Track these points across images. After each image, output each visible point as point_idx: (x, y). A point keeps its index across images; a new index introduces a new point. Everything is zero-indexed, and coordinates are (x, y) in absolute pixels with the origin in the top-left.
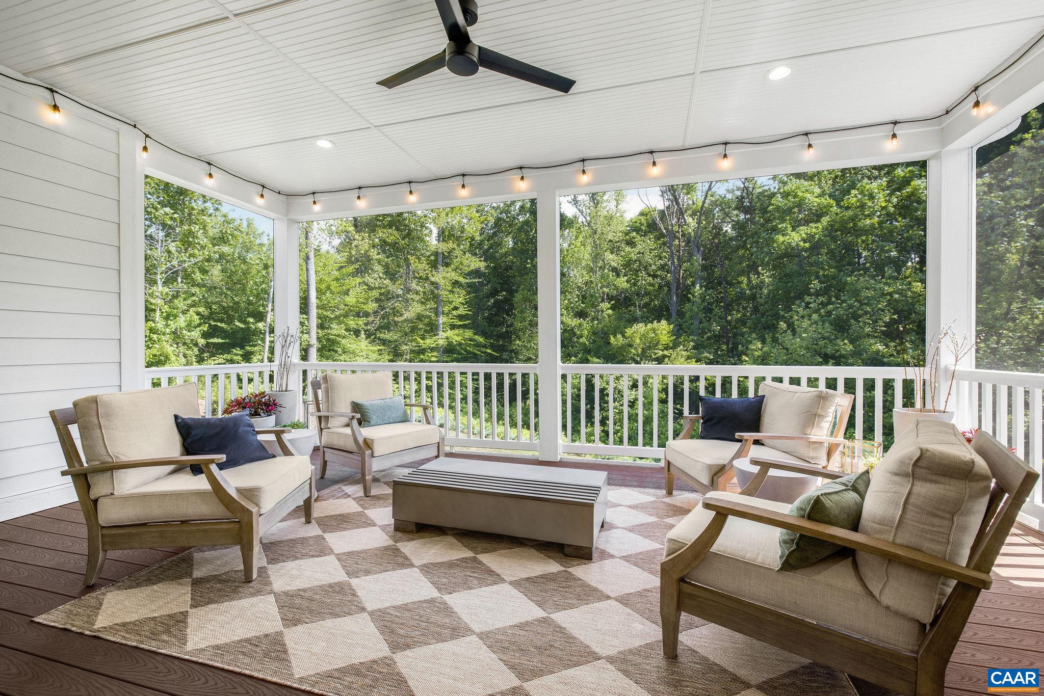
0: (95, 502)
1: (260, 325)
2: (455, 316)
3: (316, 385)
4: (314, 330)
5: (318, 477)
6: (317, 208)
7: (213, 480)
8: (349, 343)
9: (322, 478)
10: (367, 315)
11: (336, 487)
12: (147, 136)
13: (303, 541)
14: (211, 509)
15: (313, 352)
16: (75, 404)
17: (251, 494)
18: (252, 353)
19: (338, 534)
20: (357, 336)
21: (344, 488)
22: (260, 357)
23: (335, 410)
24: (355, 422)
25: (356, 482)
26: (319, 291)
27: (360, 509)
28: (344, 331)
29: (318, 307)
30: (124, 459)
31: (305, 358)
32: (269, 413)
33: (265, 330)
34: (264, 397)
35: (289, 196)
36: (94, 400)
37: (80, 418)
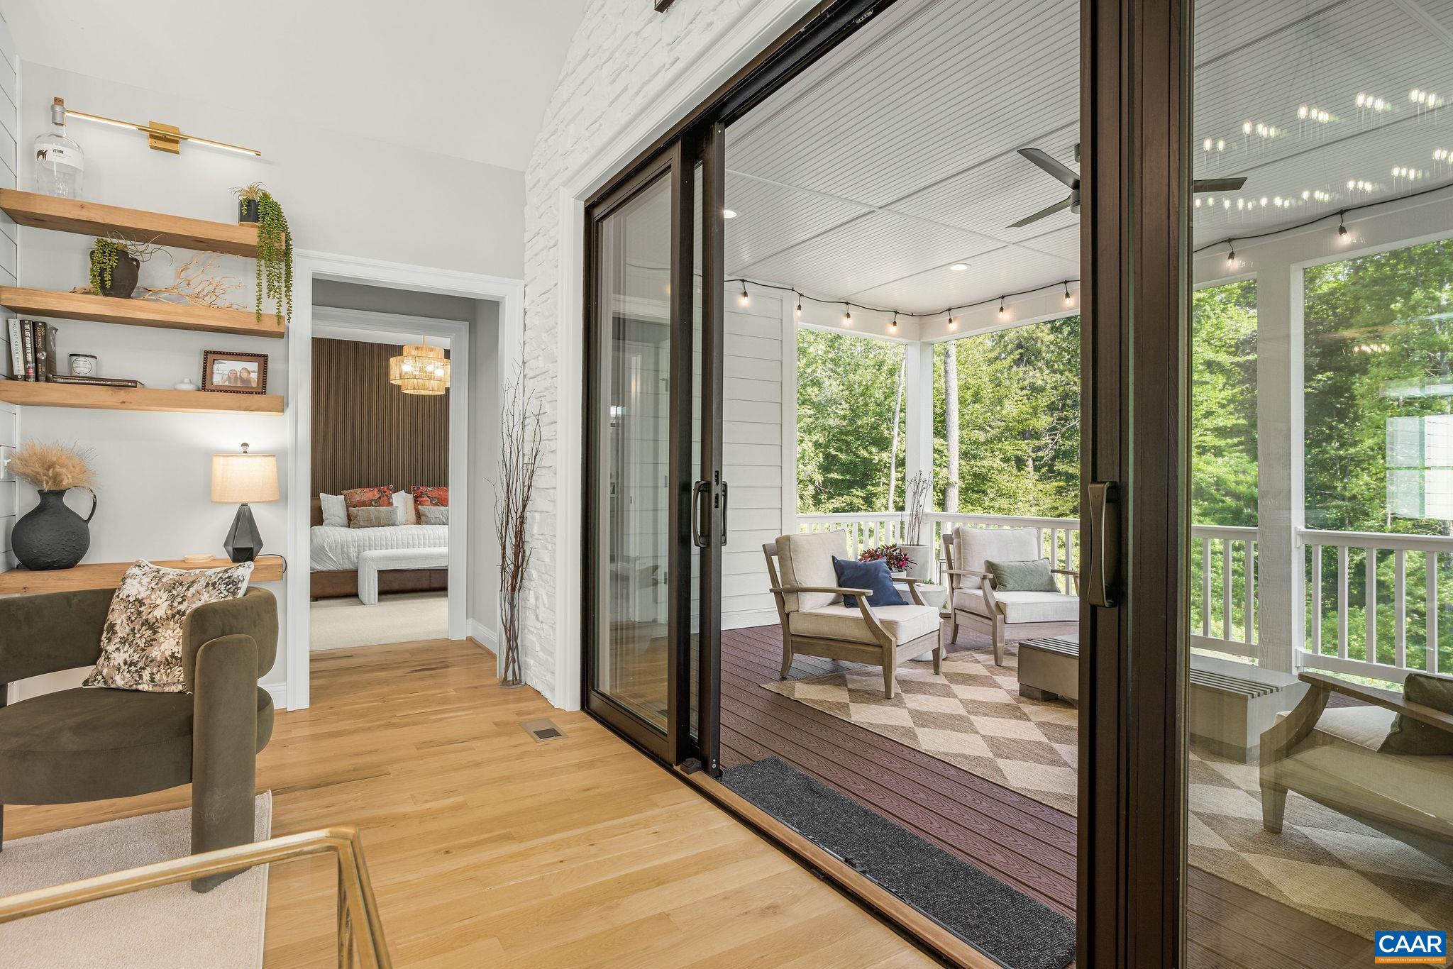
0: (788, 615)
1: (885, 455)
2: (1207, 430)
3: (948, 540)
4: (955, 463)
5: (949, 642)
6: (953, 327)
7: (865, 612)
8: (1006, 479)
9: (953, 643)
10: (1036, 435)
11: (967, 653)
12: (801, 295)
13: (931, 685)
14: (862, 634)
15: (954, 496)
16: (777, 541)
17: (891, 625)
18: (874, 495)
19: (963, 687)
20: (1019, 469)
21: (974, 655)
22: (884, 501)
23: (968, 568)
24: (987, 584)
25: (989, 653)
26: (962, 402)
27: (989, 674)
28: (999, 462)
29: (962, 427)
30: (805, 586)
31: (942, 504)
32: (900, 568)
33: (890, 463)
34: (895, 550)
35: (921, 316)
36: (788, 538)
37: (780, 551)
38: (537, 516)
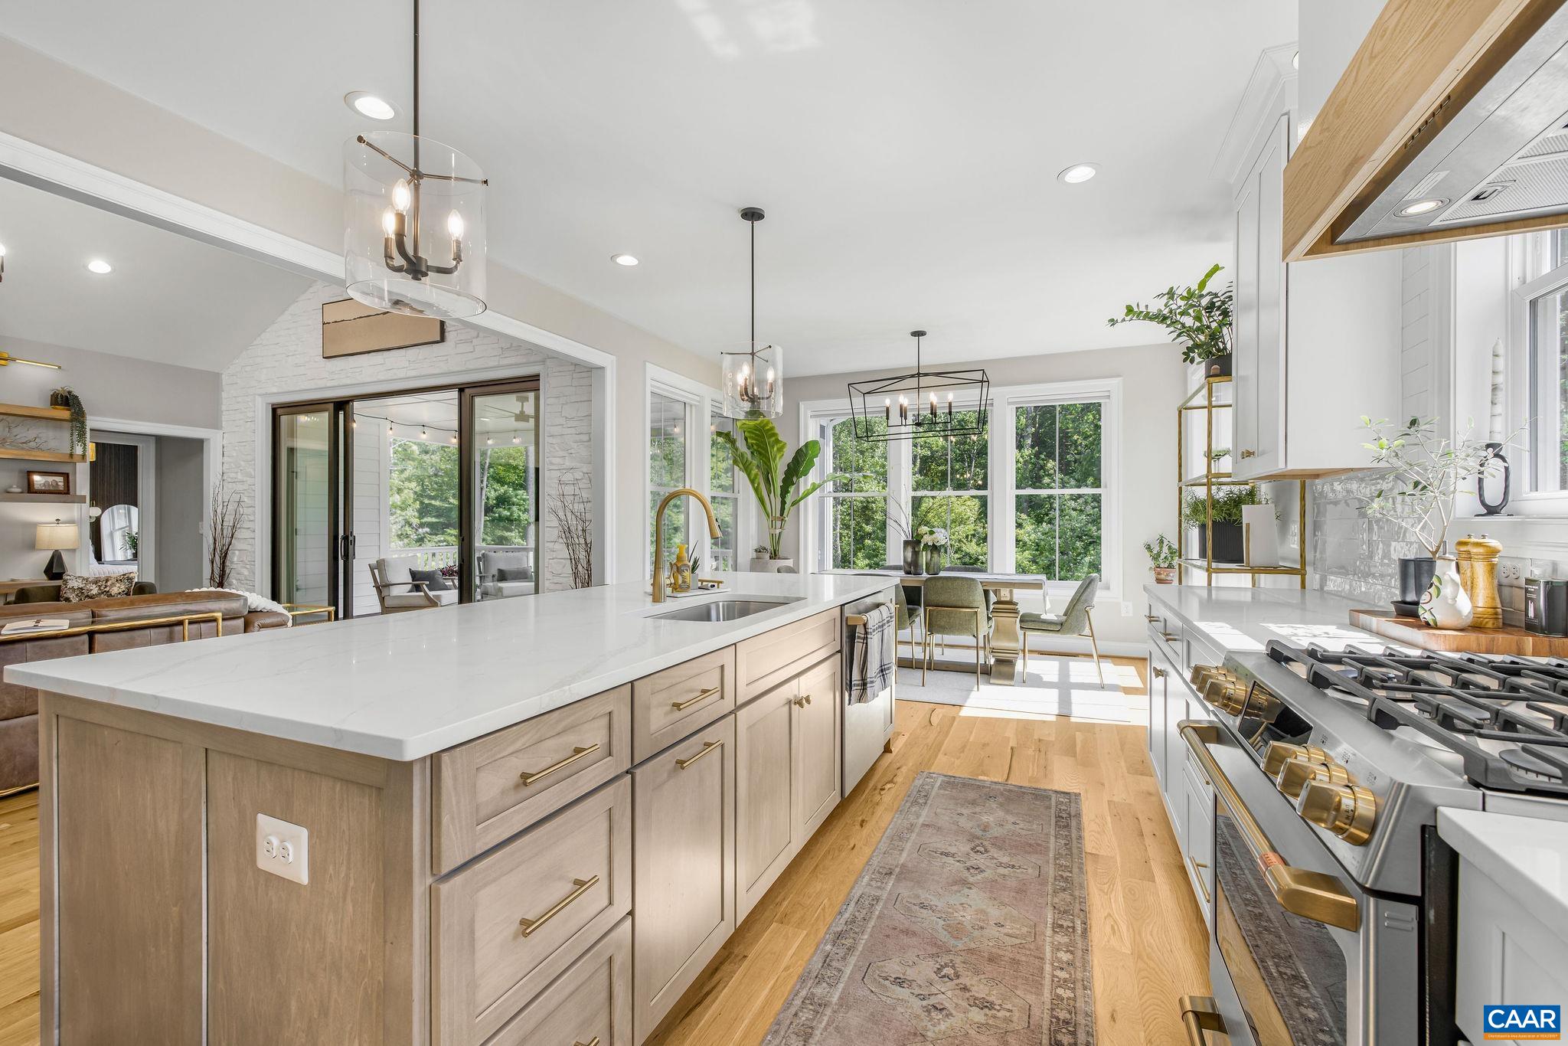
12: (392, 422)
30: (393, 582)
36: (383, 560)
37: (379, 567)
38: (237, 552)
